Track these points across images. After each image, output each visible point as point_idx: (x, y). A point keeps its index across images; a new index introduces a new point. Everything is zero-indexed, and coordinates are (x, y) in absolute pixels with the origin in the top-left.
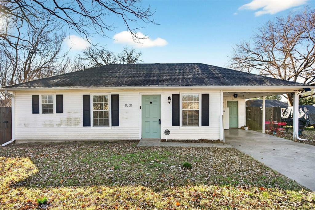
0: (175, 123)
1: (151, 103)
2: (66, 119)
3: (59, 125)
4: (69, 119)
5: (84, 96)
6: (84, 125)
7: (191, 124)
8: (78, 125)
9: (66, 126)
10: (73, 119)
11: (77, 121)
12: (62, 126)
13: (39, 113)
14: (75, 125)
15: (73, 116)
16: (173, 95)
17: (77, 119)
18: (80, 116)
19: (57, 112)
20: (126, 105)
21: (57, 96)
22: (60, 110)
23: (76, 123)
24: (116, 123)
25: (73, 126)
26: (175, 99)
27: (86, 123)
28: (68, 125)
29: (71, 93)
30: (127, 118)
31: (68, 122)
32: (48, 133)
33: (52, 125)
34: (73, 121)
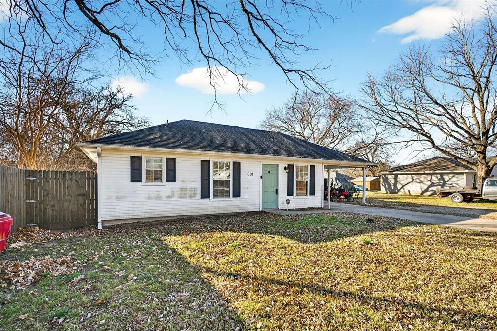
0: (290, 193)
1: (269, 172)
2: (179, 190)
3: (169, 197)
4: (182, 189)
5: (202, 161)
6: (202, 197)
7: (301, 194)
8: (194, 196)
9: (179, 199)
10: (188, 189)
11: (193, 192)
12: (173, 199)
13: (140, 181)
14: (191, 197)
15: (189, 185)
16: (289, 165)
17: (193, 189)
18: (198, 185)
19: (167, 181)
20: (247, 174)
21: (167, 159)
22: (171, 178)
23: (192, 195)
24: (237, 194)
25: (188, 199)
26: (290, 168)
27: (205, 194)
28: (181, 197)
29: (186, 157)
30: (247, 188)
31: (181, 194)
32: (153, 208)
33: (159, 198)
34: (188, 192)
